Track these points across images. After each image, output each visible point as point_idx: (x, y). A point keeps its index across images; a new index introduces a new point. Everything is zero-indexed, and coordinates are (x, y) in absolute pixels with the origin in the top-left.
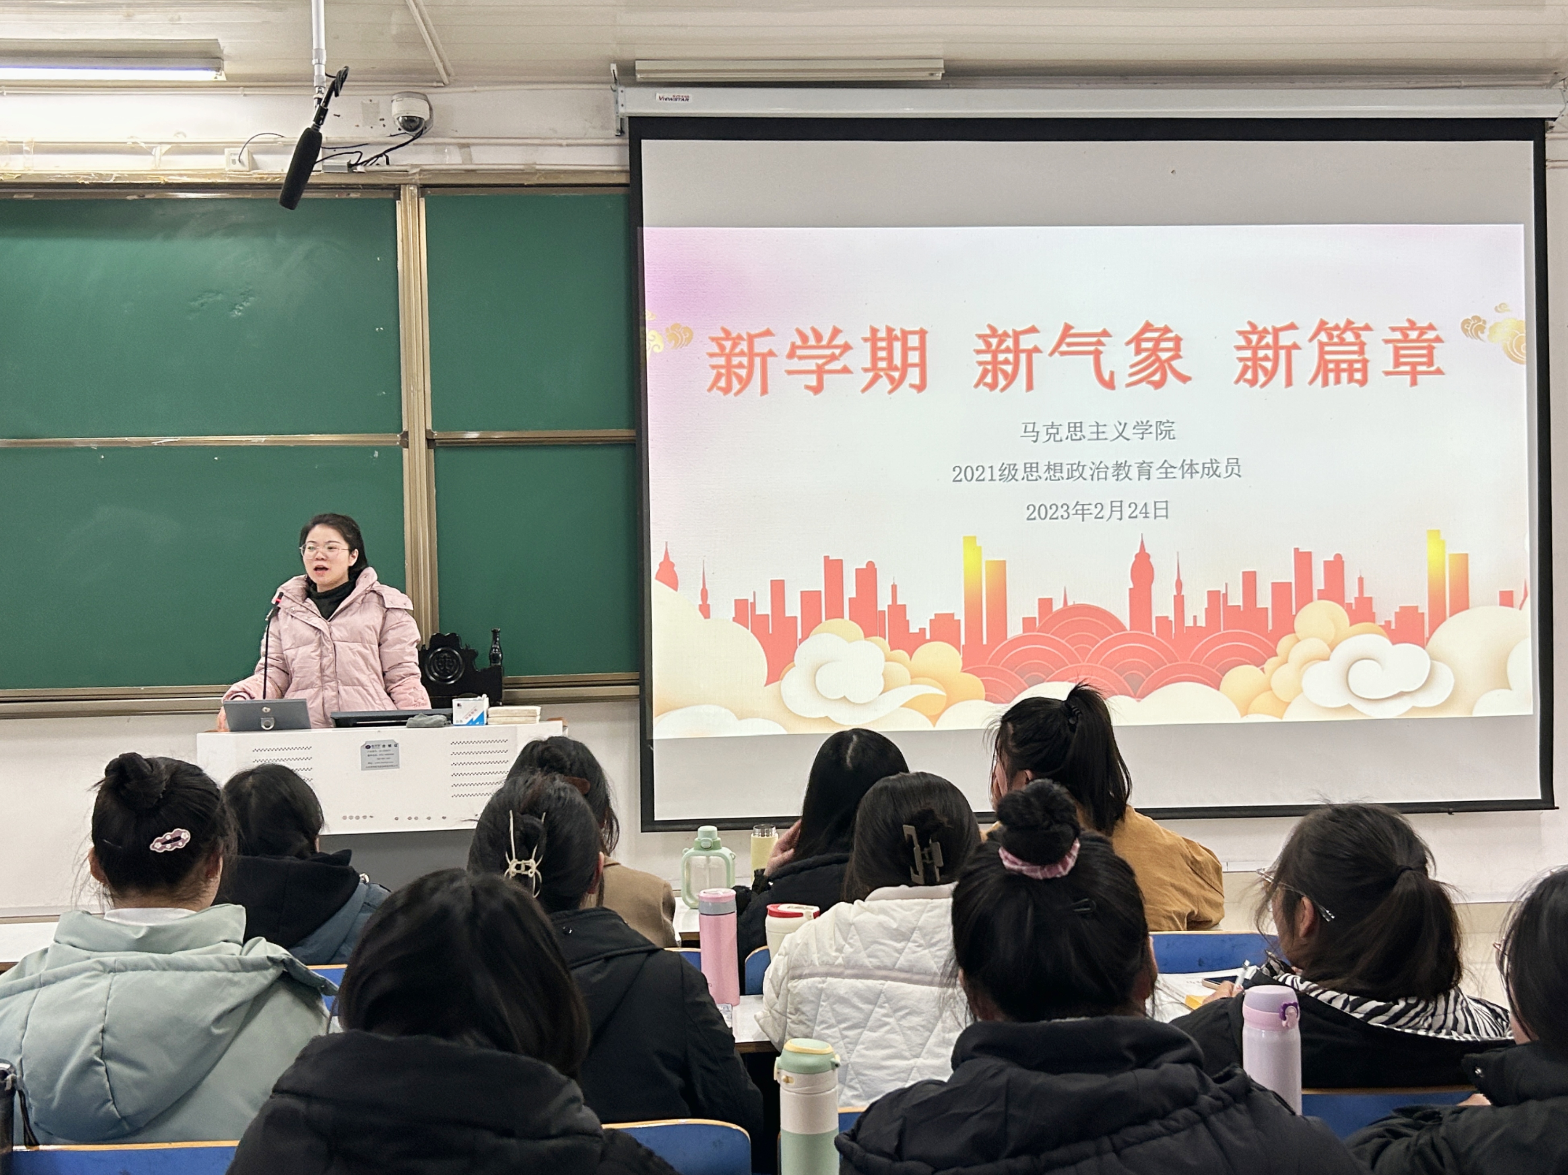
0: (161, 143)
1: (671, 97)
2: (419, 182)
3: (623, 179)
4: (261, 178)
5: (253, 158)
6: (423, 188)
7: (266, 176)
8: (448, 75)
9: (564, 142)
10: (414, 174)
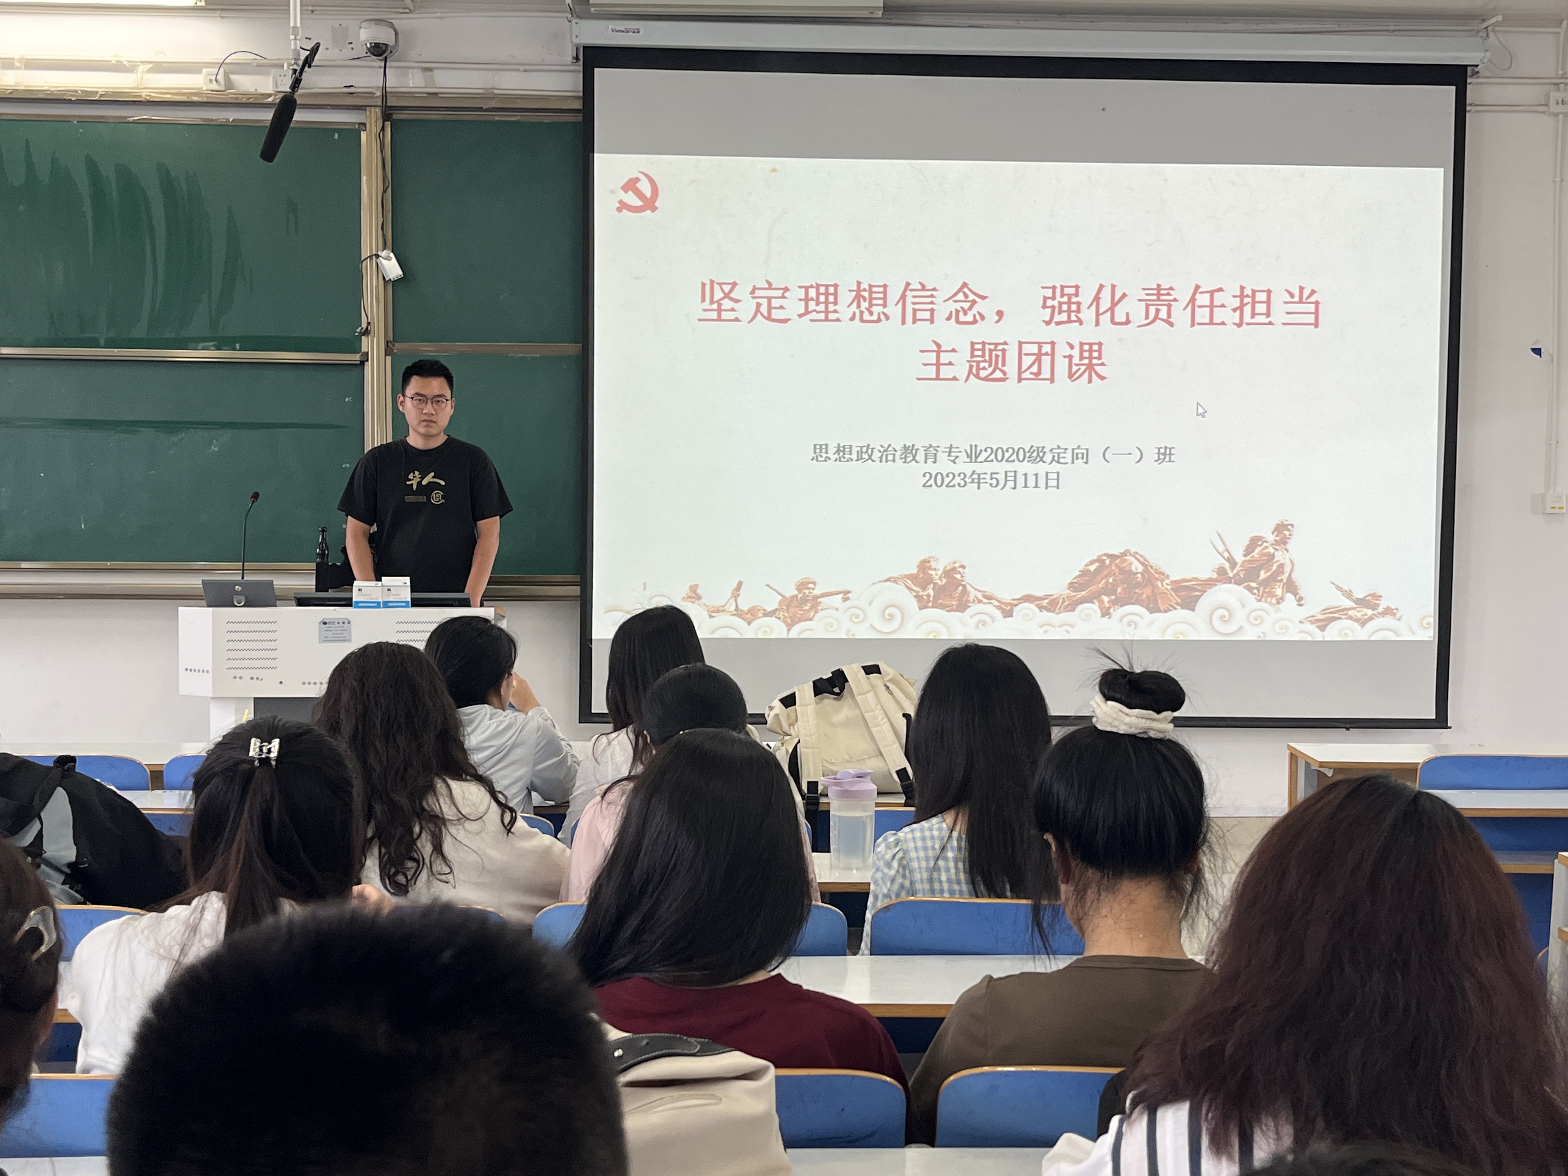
1: (622, 29)
9: (522, 68)
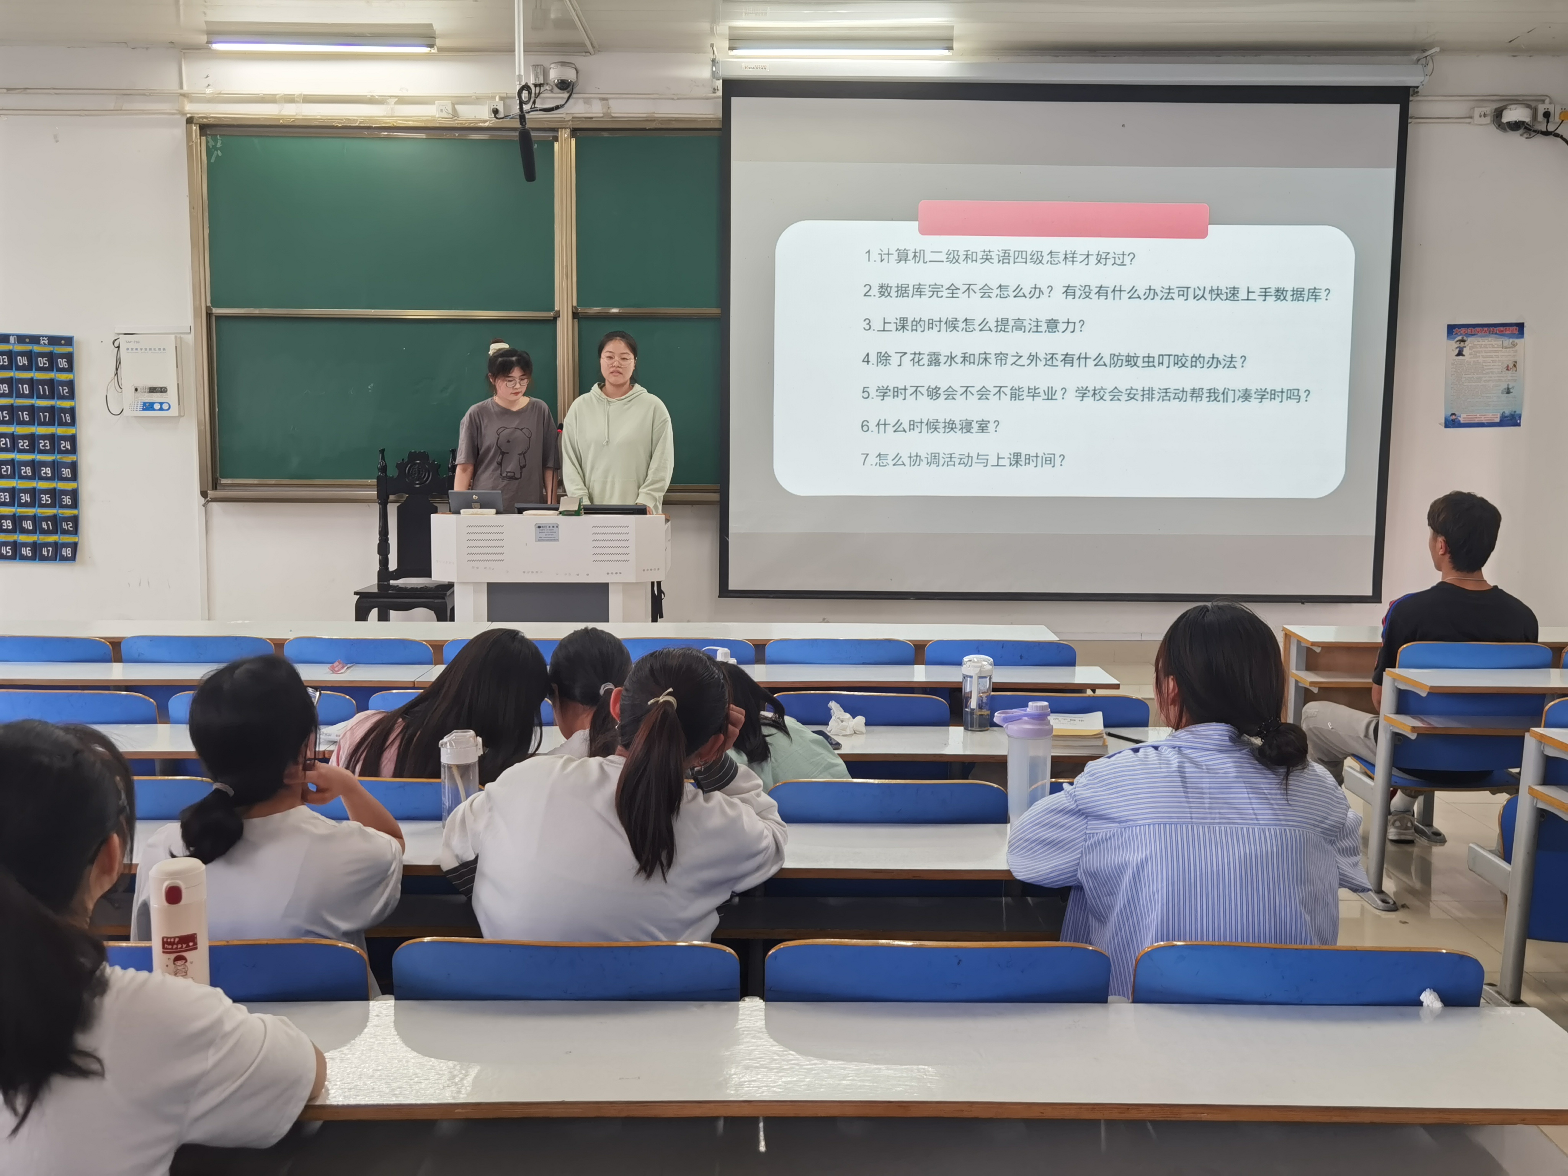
0: (391, 96)
2: (571, 127)
3: (718, 125)
4: (461, 123)
5: (454, 107)
6: (574, 132)
7: (464, 122)
8: (593, 47)
10: (569, 121)
